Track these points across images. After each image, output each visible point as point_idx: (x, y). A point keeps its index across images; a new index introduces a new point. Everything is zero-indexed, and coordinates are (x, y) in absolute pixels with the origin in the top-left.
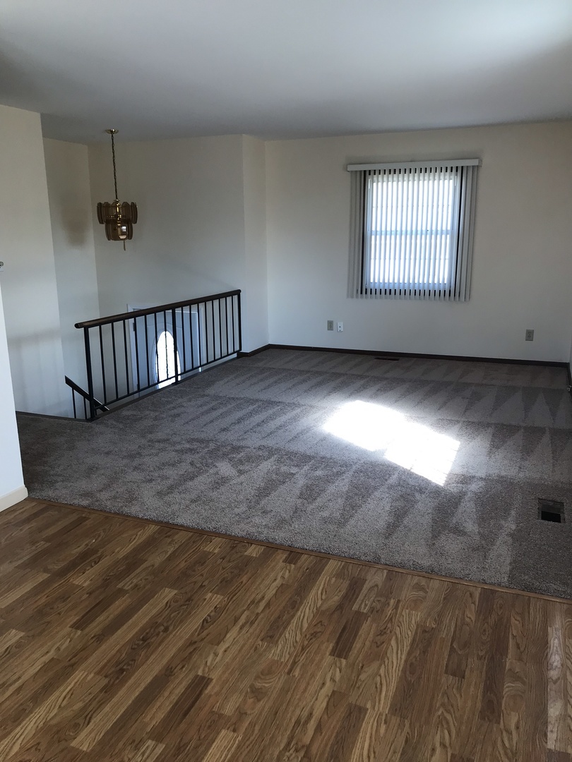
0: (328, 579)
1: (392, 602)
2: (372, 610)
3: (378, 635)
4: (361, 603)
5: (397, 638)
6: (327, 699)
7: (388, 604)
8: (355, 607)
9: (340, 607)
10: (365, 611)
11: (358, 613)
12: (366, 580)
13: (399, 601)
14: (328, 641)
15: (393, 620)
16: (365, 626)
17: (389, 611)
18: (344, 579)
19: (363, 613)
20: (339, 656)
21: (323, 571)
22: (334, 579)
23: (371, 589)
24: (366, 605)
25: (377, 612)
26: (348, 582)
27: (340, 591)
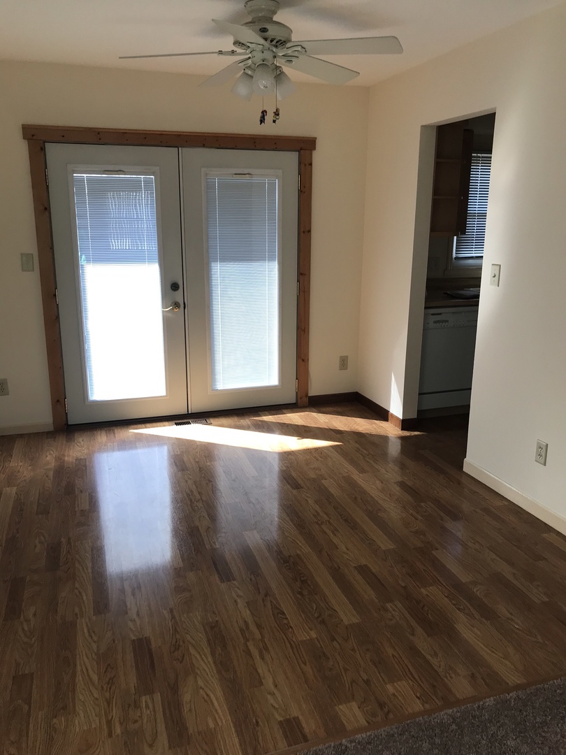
0: (219, 721)
1: (118, 730)
2: (137, 705)
3: (114, 676)
4: (154, 707)
5: (93, 684)
6: (129, 607)
7: (121, 724)
8: (157, 697)
9: (174, 689)
10: (143, 699)
11: (150, 692)
12: (170, 748)
13: (110, 735)
14: (160, 647)
15: (105, 703)
16: (133, 680)
17: (116, 713)
18: (199, 733)
19: (145, 695)
20: (140, 640)
21: (236, 731)
22: (212, 725)
23: (155, 736)
24: (147, 706)
25: (129, 705)
26: (191, 731)
27: (190, 710)
